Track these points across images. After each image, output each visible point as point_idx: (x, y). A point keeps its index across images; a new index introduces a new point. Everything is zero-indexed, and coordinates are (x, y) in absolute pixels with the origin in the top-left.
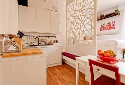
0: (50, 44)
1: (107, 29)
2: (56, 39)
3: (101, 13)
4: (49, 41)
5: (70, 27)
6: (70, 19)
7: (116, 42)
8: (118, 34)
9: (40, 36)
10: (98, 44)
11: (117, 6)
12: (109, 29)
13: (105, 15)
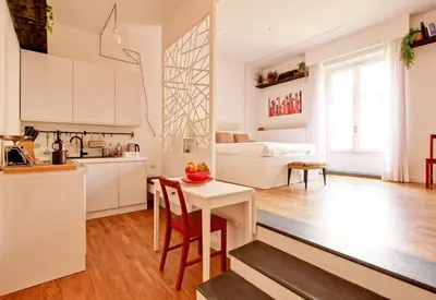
0: (116, 154)
1: (284, 114)
2: (134, 141)
3: (270, 67)
4: (114, 146)
5: (170, 108)
6: (169, 88)
7: (266, 149)
8: (306, 126)
9: (85, 133)
10: (217, 153)
11: (303, 55)
12: (289, 113)
13: (279, 73)
